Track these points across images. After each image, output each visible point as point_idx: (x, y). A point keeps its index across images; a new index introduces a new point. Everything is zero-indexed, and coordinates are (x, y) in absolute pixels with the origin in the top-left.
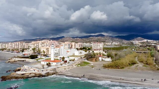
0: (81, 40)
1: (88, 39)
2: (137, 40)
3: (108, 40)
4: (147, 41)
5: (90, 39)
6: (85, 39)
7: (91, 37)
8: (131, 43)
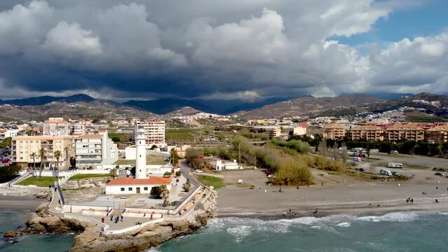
0: (21, 111)
1: (43, 110)
2: (181, 112)
3: (109, 112)
4: (211, 116)
5: (48, 107)
6: (33, 107)
7: (54, 103)
8: (174, 120)
